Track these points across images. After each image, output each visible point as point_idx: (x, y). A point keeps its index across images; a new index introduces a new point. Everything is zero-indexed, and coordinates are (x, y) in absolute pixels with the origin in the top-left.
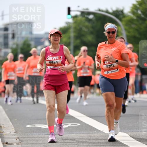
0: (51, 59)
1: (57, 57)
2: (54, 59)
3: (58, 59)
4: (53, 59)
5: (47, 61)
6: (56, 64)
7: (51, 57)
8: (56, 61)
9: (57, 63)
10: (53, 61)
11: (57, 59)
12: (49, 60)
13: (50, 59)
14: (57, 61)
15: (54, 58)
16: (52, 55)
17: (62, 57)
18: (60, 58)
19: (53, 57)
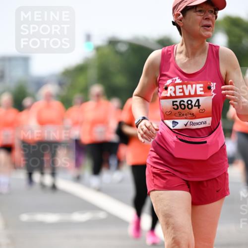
0: (178, 94)
1: (198, 86)
2: (187, 93)
3: (202, 93)
4: (183, 92)
5: (166, 98)
6: (195, 109)
7: (177, 87)
8: (194, 100)
9: (199, 106)
10: (186, 100)
11: (199, 93)
12: (173, 95)
13: (175, 92)
14: (198, 100)
15: (189, 89)
16: (181, 78)
17: (213, 86)
18: (209, 88)
19: (184, 86)
